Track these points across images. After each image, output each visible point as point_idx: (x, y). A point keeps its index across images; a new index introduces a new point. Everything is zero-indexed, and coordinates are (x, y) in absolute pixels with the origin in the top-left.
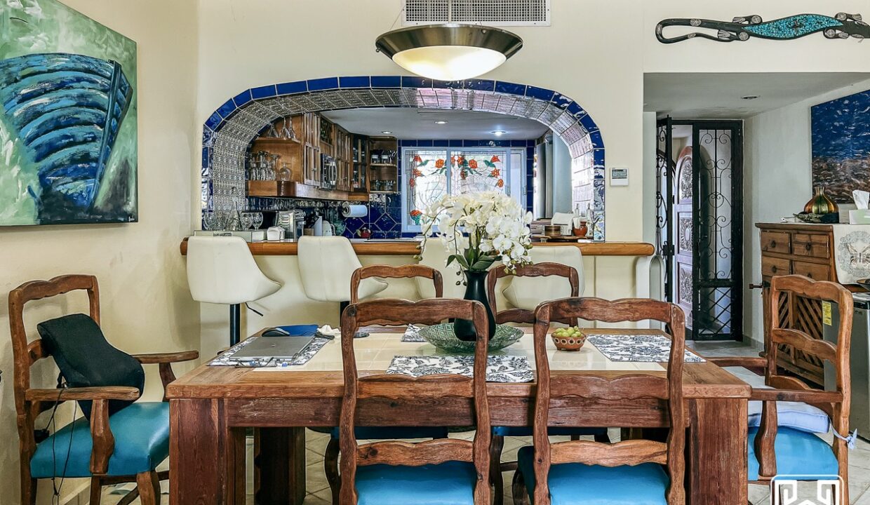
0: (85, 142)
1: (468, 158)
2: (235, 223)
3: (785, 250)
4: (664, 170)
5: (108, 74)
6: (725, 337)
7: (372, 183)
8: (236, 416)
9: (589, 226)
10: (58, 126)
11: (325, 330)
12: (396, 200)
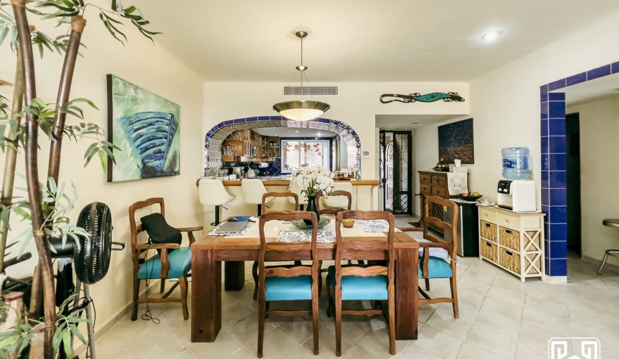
0: (160, 145)
1: (307, 144)
2: (218, 173)
3: (429, 182)
4: (382, 150)
5: (169, 119)
6: (405, 213)
7: (270, 154)
8: (218, 257)
9: (355, 174)
10: (149, 140)
11: (252, 218)
12: (280, 160)
